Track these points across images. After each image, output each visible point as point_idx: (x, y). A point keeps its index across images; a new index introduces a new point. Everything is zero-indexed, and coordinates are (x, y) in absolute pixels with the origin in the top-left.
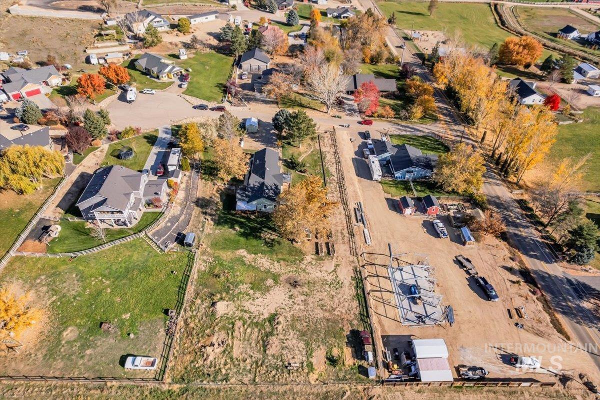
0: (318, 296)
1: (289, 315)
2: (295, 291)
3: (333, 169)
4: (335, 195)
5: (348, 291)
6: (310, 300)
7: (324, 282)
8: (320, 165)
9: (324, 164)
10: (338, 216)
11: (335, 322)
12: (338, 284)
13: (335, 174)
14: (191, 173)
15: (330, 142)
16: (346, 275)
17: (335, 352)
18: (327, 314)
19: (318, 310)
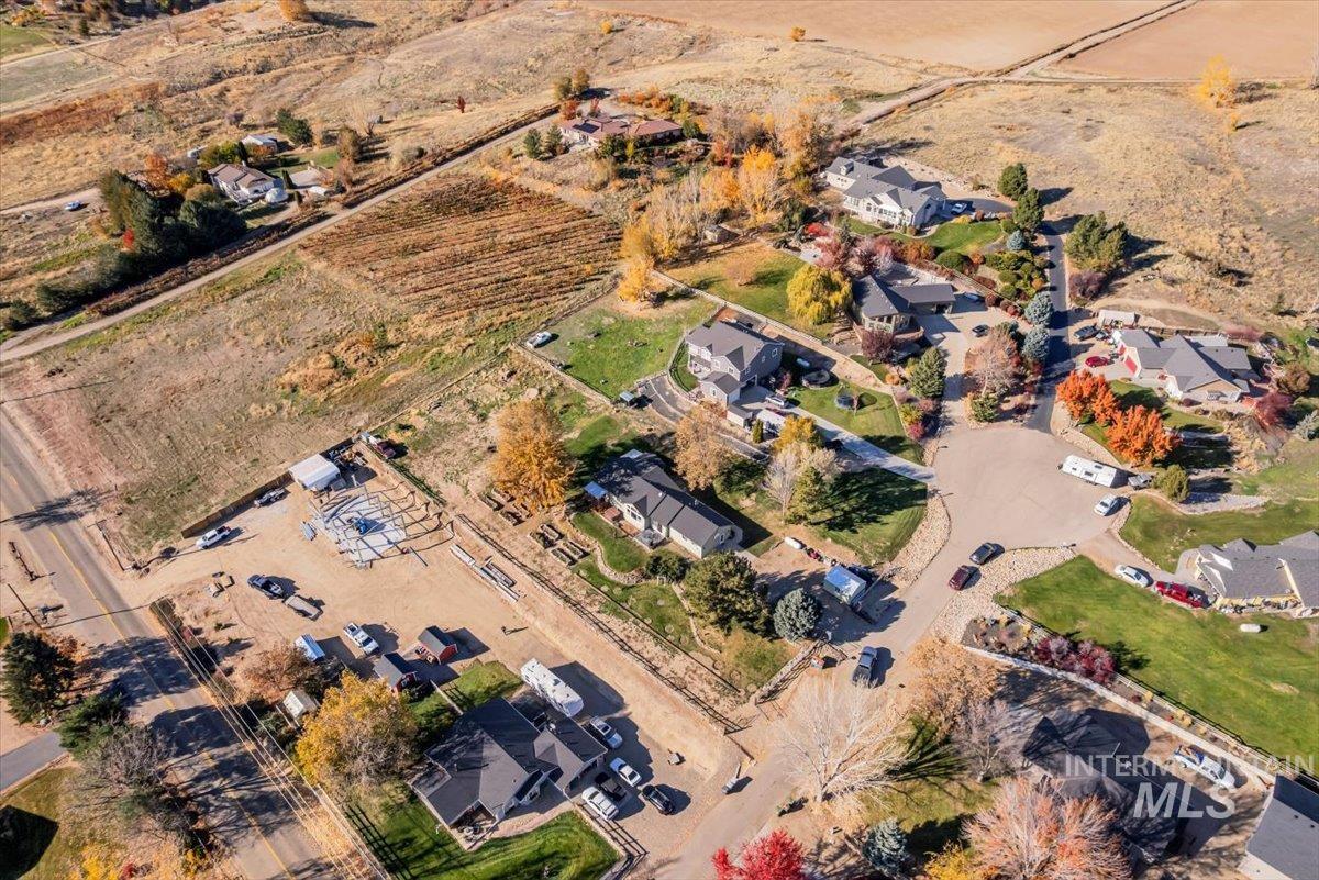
0: (460, 455)
1: (472, 428)
2: (486, 445)
3: (615, 623)
4: (561, 579)
5: (434, 478)
6: (465, 449)
7: (465, 470)
8: (644, 616)
9: (641, 624)
10: (524, 550)
11: (427, 451)
12: (448, 478)
13: (602, 617)
14: (750, 444)
15: (696, 692)
16: (450, 491)
17: (409, 433)
18: (438, 450)
19: (450, 447)
